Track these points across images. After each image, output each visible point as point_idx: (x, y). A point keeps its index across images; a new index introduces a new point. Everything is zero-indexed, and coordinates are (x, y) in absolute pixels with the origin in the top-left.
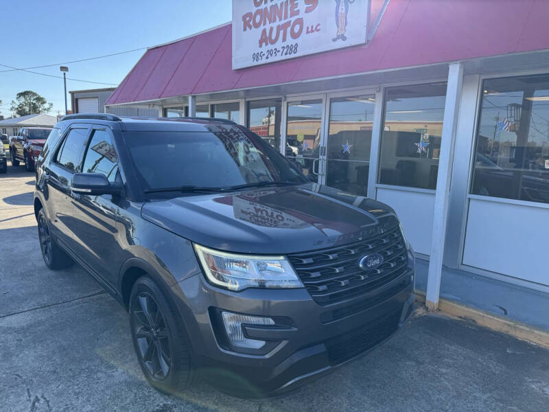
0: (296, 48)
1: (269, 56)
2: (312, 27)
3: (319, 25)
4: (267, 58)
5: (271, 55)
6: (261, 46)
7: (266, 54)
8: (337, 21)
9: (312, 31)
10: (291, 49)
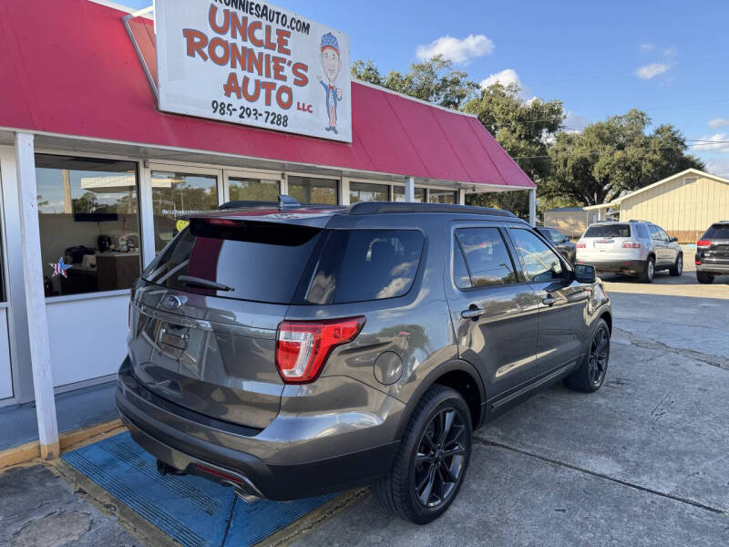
0: (286, 121)
1: (245, 115)
2: (304, 105)
3: (310, 106)
4: (241, 116)
5: (249, 115)
6: (228, 94)
7: (240, 111)
8: (328, 111)
9: (304, 110)
10: (279, 120)
